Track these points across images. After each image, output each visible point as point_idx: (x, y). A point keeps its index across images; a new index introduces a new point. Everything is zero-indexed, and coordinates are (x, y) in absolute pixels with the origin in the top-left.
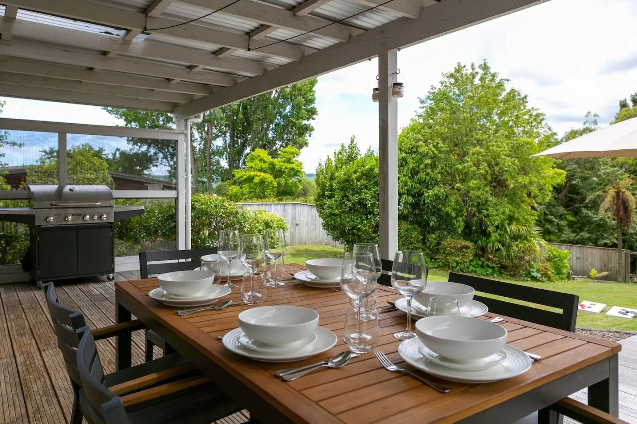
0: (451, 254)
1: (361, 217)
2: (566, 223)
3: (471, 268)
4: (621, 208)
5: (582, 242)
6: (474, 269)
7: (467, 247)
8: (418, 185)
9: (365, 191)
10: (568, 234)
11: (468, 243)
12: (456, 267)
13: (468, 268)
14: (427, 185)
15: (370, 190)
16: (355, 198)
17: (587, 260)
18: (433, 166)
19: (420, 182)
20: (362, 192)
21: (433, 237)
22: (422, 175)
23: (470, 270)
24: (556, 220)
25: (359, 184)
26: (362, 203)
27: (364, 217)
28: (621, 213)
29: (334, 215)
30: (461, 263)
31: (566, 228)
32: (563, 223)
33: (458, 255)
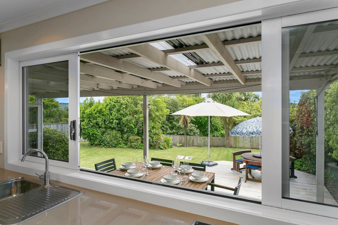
0: (133, 142)
1: (97, 129)
2: (168, 127)
3: (140, 147)
4: (185, 122)
5: (173, 134)
6: (141, 147)
7: (139, 139)
8: (120, 116)
9: (99, 118)
10: (169, 131)
11: (139, 138)
12: (135, 147)
13: (139, 147)
14: (124, 116)
15: (100, 118)
16: (94, 121)
17: (175, 140)
18: (126, 108)
19: (121, 114)
20: (97, 119)
21: (125, 136)
22: (122, 112)
23: (140, 148)
24: (165, 126)
25: (96, 115)
26: (97, 124)
27: (98, 129)
28: (185, 124)
29: (85, 128)
30: (136, 145)
31: (168, 129)
32: (167, 127)
33: (135, 142)
